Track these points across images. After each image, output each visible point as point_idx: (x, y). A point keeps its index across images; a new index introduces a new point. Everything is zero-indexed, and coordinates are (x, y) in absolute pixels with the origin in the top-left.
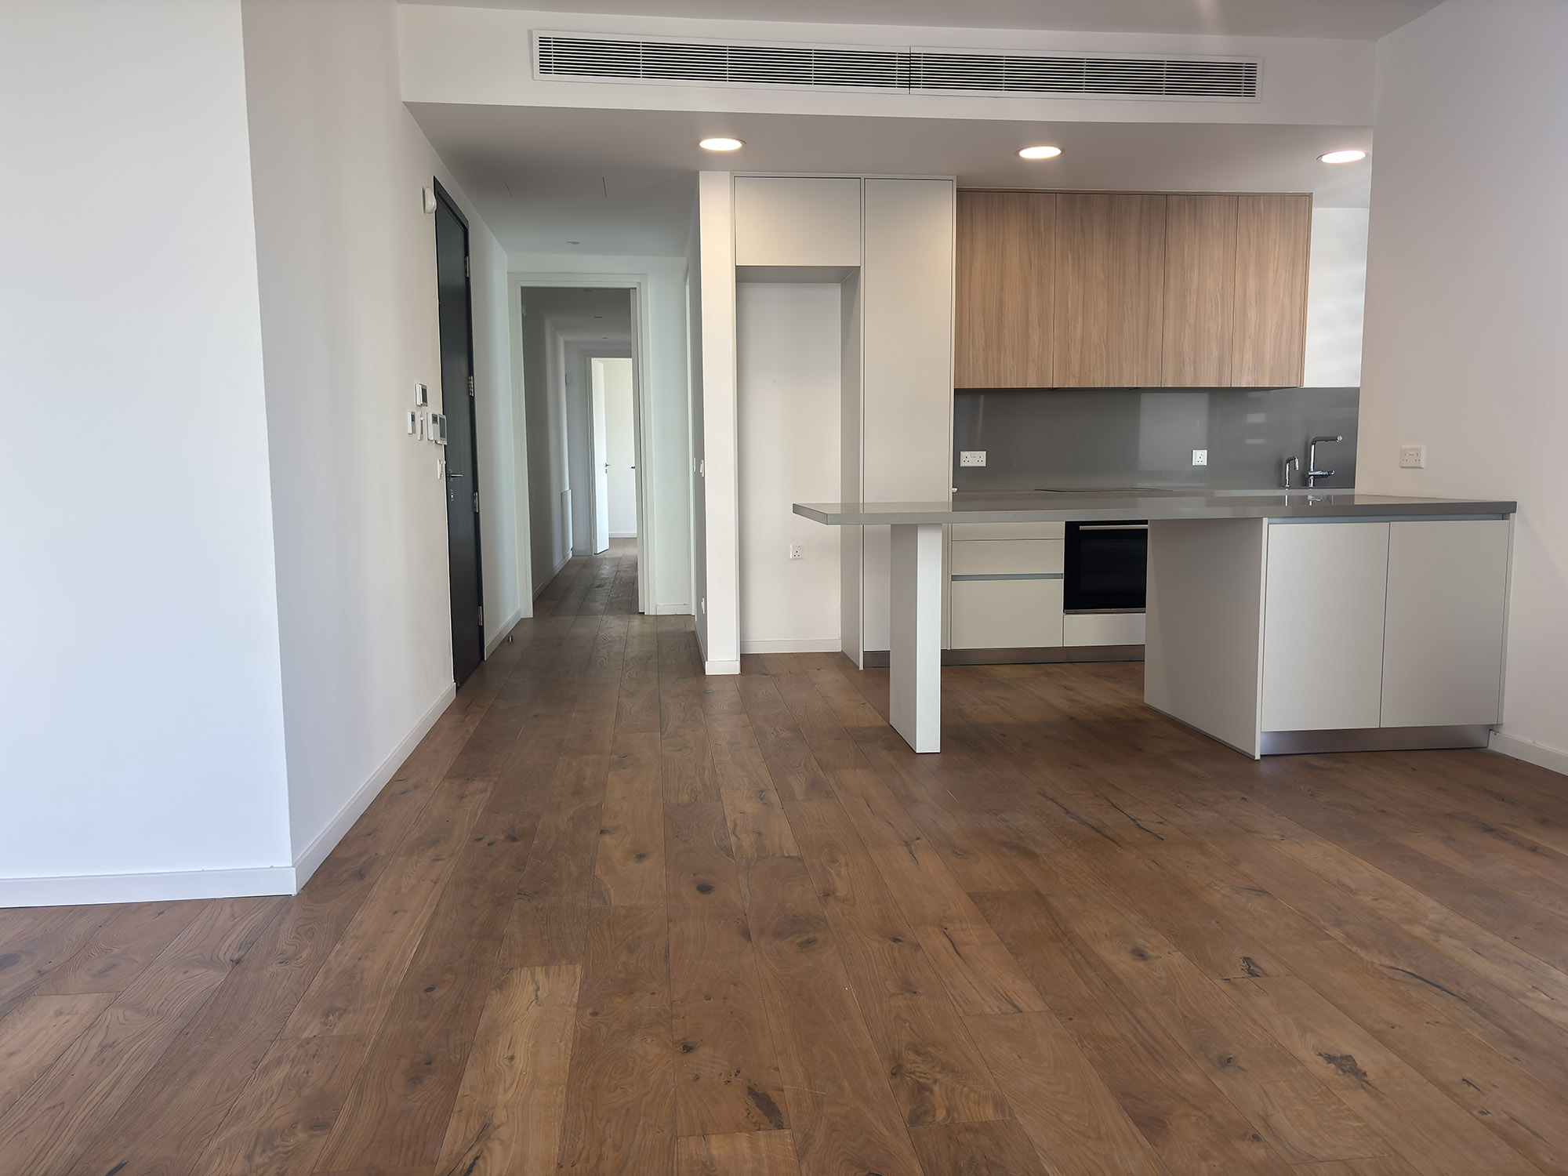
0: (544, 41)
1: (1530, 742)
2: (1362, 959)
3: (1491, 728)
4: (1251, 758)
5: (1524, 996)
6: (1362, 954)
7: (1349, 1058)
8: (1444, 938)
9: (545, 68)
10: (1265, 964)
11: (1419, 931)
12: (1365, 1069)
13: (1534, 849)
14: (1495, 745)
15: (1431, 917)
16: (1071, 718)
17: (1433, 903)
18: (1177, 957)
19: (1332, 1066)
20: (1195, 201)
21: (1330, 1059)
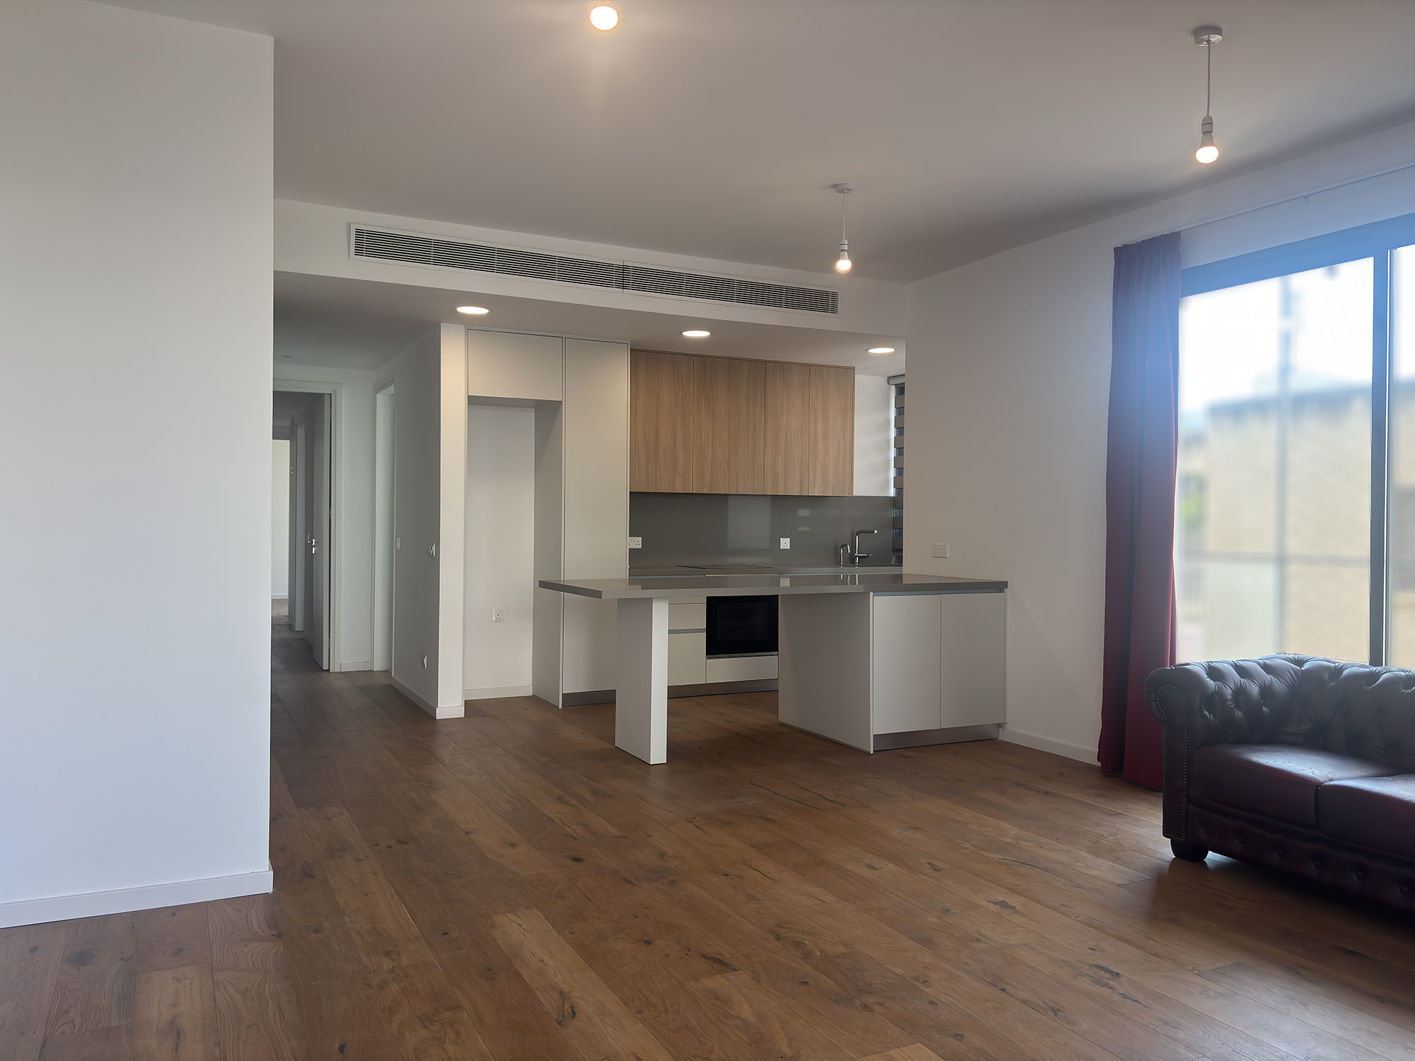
0: (358, 232)
1: (1024, 732)
2: (987, 857)
3: (1000, 726)
4: (868, 754)
5: (1072, 865)
6: (986, 854)
7: (1004, 902)
8: (1021, 842)
9: (359, 252)
10: (940, 864)
11: (1008, 840)
12: (1014, 905)
13: (1047, 793)
14: (1003, 736)
15: (1011, 832)
16: (738, 734)
17: (1009, 826)
18: (892, 866)
19: (997, 906)
20: (783, 367)
21: (995, 904)
